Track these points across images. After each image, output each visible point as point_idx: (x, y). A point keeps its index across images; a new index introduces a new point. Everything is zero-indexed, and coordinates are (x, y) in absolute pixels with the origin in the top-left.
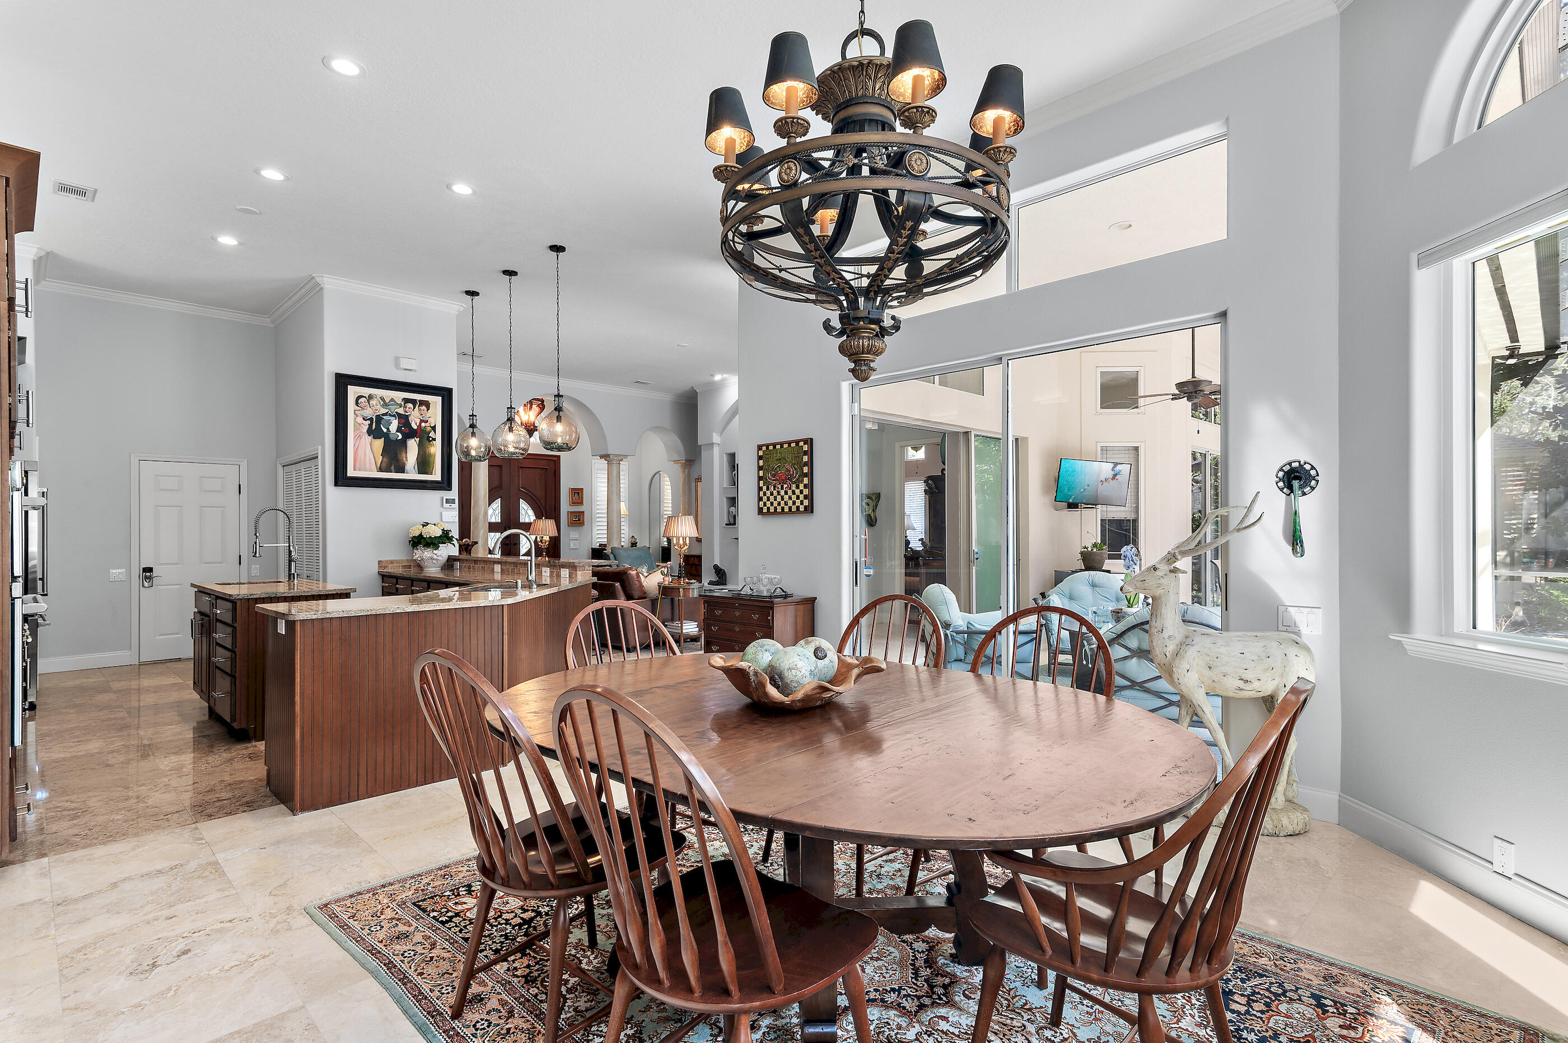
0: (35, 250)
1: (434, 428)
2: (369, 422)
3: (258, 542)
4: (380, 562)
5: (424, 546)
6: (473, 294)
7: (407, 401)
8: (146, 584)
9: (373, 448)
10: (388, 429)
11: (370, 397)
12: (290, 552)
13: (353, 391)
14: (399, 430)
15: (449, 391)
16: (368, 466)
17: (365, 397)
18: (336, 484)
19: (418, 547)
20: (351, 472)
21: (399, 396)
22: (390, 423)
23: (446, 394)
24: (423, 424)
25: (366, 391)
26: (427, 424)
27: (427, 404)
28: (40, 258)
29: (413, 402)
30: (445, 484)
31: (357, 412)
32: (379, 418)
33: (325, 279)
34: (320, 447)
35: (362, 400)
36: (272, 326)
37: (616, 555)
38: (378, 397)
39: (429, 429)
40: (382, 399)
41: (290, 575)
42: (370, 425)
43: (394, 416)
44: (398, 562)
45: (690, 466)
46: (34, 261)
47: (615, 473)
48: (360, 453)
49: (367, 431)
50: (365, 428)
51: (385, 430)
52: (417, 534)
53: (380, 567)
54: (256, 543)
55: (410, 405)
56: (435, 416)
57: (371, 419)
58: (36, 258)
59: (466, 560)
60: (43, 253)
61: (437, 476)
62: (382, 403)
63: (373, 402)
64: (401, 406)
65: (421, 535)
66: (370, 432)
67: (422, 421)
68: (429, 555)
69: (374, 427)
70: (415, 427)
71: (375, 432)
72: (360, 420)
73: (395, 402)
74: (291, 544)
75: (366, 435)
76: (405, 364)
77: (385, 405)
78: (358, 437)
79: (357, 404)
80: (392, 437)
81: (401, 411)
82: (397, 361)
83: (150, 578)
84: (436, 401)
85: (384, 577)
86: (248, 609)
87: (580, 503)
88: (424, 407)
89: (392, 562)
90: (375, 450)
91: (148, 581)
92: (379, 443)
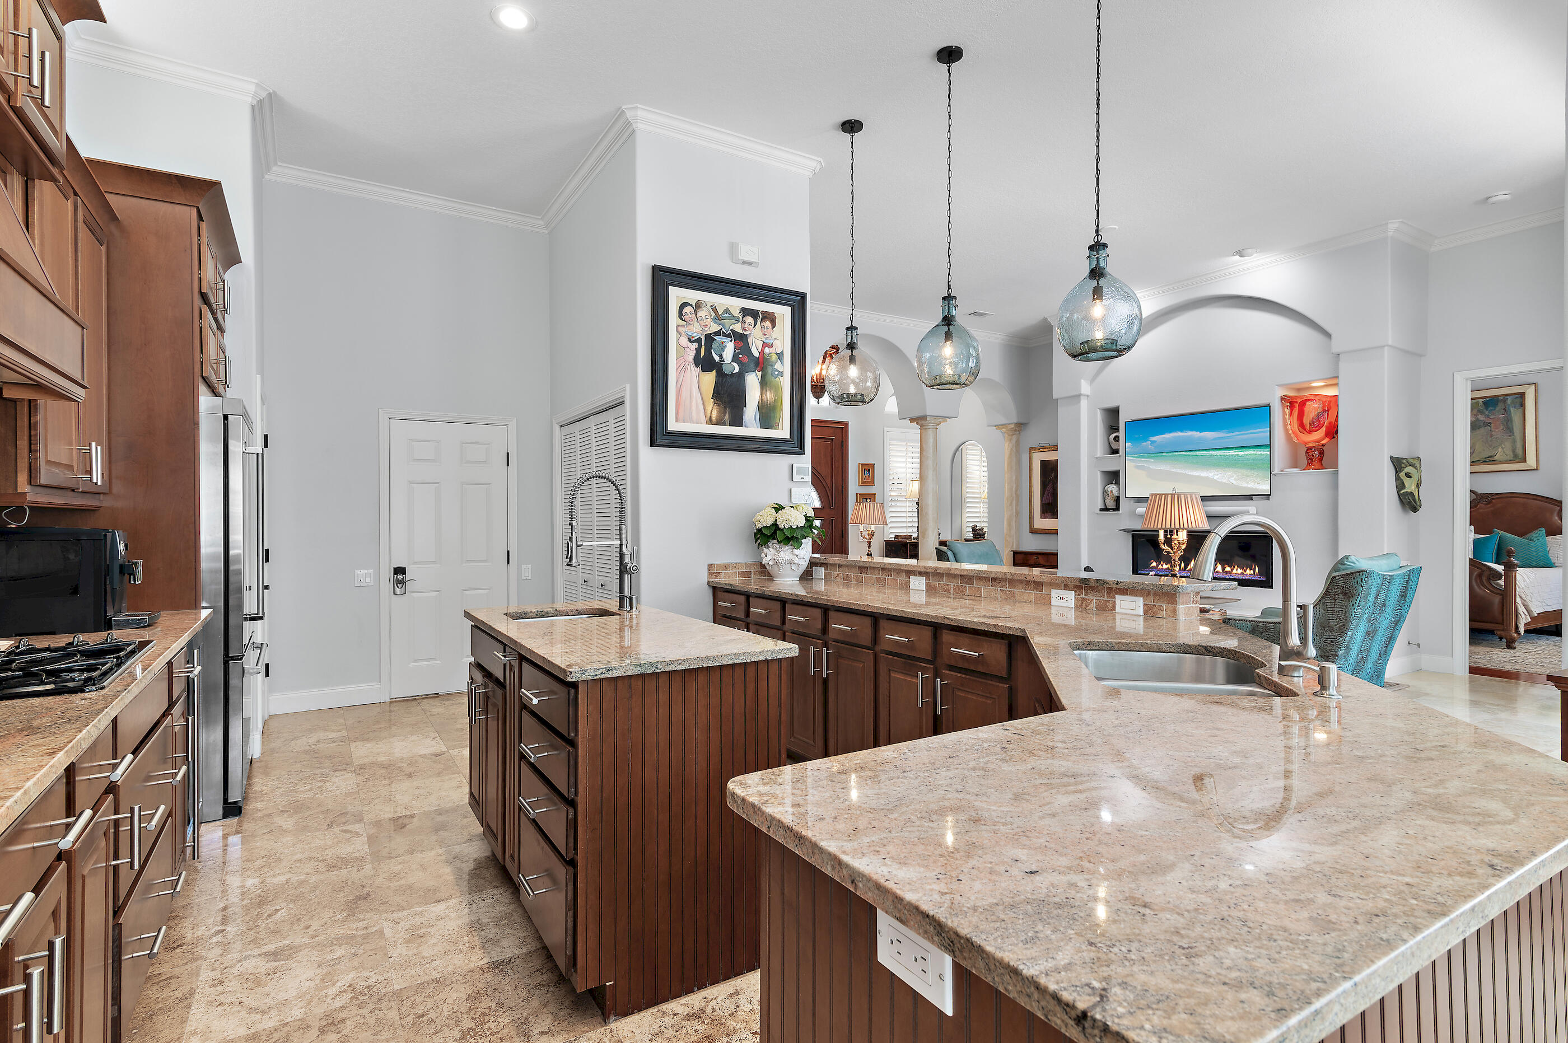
0: (252, 88)
1: (780, 356)
2: (695, 345)
3: (574, 537)
4: (710, 566)
5: (780, 542)
6: (851, 127)
7: (746, 312)
8: (398, 591)
9: (702, 385)
10: (721, 356)
11: (698, 306)
12: (622, 556)
13: (677, 295)
14: (735, 358)
15: (803, 296)
16: (694, 414)
17: (691, 305)
18: (652, 444)
19: (770, 544)
20: (673, 426)
21: (735, 304)
22: (722, 347)
23: (798, 302)
24: (767, 350)
25: (692, 295)
26: (772, 350)
27: (770, 317)
28: (261, 102)
29: (754, 314)
30: (794, 445)
31: (680, 329)
32: (710, 338)
33: (640, 113)
34: (628, 386)
35: (687, 310)
36: (547, 232)
37: (956, 551)
38: (708, 306)
39: (774, 357)
40: (714, 309)
41: (622, 599)
42: (698, 350)
43: (728, 336)
44: (734, 566)
45: (1020, 431)
46: (253, 107)
47: (931, 440)
48: (685, 394)
49: (694, 360)
50: (691, 355)
51: (717, 358)
52: (769, 522)
53: (710, 574)
54: (571, 539)
55: (750, 320)
56: (782, 337)
57: (699, 340)
58: (255, 103)
59: (840, 566)
60: (264, 94)
61: (783, 431)
62: (713, 315)
63: (702, 313)
64: (738, 320)
65: (775, 525)
66: (697, 361)
67: (765, 345)
68: (787, 558)
69: (702, 354)
70: (756, 354)
71: (705, 362)
72: (684, 341)
73: (730, 313)
74: (624, 542)
75: (693, 366)
76: (745, 253)
77: (718, 318)
78: (682, 369)
79: (680, 315)
80: (726, 369)
81: (738, 328)
82: (733, 248)
83: (402, 582)
84: (783, 313)
85: (717, 591)
86: (601, 703)
87: (871, 483)
88: (768, 323)
89: (726, 567)
90: (704, 388)
91: (400, 586)
92: (710, 378)
